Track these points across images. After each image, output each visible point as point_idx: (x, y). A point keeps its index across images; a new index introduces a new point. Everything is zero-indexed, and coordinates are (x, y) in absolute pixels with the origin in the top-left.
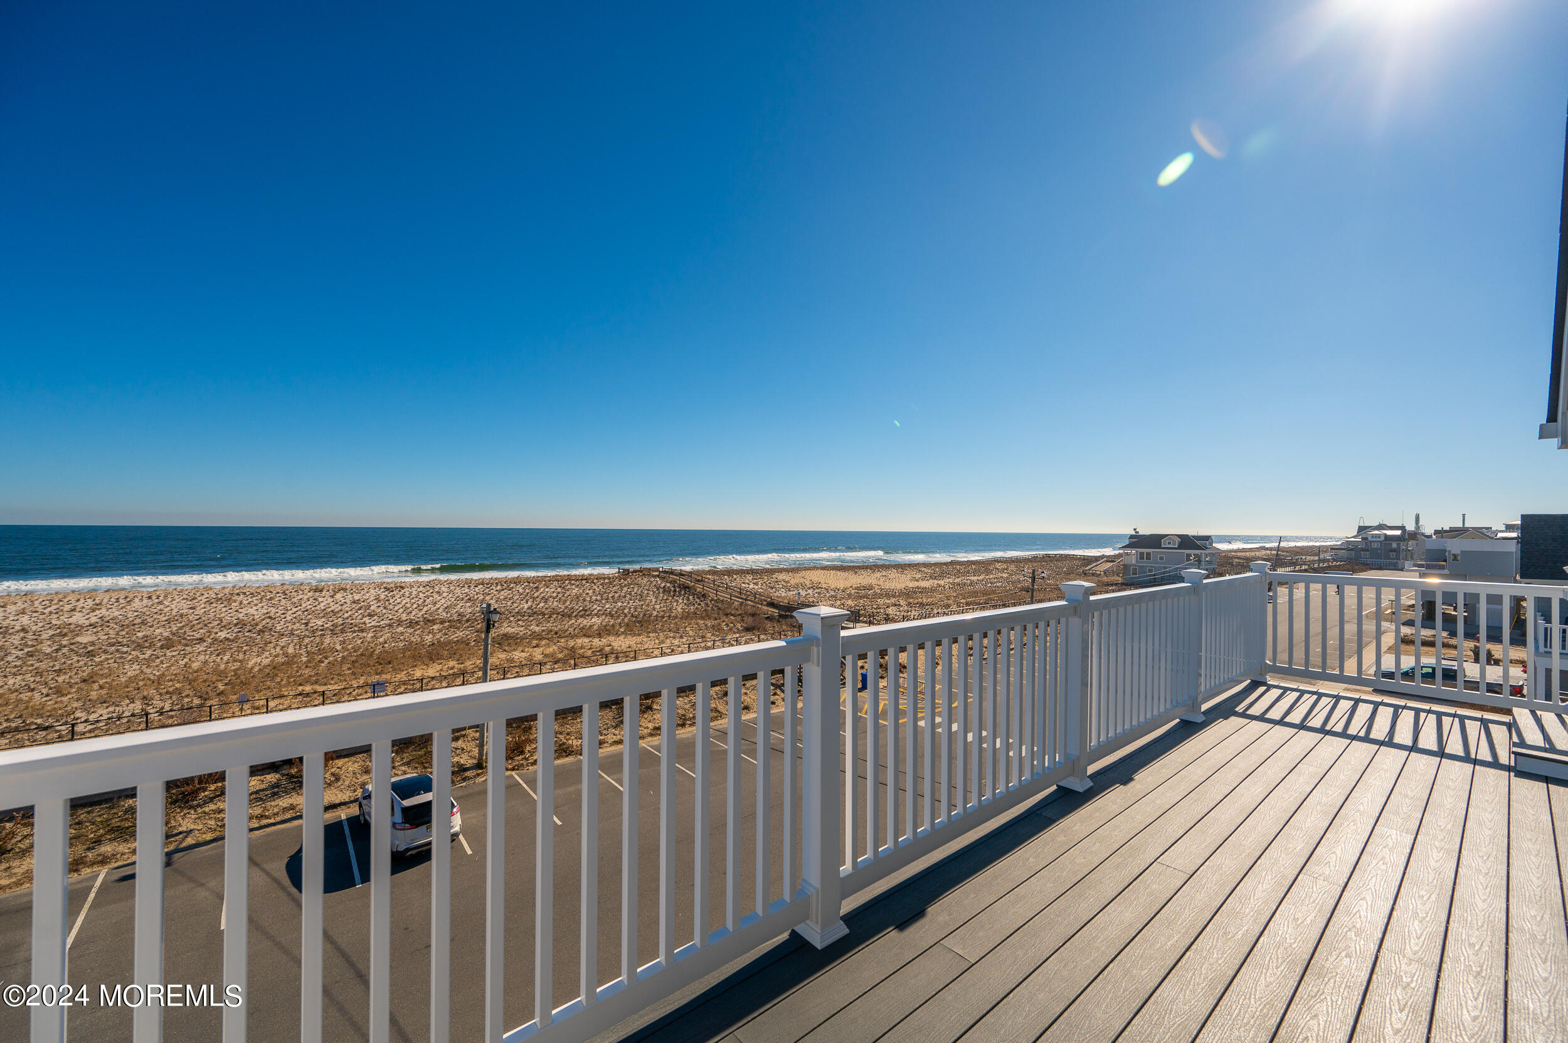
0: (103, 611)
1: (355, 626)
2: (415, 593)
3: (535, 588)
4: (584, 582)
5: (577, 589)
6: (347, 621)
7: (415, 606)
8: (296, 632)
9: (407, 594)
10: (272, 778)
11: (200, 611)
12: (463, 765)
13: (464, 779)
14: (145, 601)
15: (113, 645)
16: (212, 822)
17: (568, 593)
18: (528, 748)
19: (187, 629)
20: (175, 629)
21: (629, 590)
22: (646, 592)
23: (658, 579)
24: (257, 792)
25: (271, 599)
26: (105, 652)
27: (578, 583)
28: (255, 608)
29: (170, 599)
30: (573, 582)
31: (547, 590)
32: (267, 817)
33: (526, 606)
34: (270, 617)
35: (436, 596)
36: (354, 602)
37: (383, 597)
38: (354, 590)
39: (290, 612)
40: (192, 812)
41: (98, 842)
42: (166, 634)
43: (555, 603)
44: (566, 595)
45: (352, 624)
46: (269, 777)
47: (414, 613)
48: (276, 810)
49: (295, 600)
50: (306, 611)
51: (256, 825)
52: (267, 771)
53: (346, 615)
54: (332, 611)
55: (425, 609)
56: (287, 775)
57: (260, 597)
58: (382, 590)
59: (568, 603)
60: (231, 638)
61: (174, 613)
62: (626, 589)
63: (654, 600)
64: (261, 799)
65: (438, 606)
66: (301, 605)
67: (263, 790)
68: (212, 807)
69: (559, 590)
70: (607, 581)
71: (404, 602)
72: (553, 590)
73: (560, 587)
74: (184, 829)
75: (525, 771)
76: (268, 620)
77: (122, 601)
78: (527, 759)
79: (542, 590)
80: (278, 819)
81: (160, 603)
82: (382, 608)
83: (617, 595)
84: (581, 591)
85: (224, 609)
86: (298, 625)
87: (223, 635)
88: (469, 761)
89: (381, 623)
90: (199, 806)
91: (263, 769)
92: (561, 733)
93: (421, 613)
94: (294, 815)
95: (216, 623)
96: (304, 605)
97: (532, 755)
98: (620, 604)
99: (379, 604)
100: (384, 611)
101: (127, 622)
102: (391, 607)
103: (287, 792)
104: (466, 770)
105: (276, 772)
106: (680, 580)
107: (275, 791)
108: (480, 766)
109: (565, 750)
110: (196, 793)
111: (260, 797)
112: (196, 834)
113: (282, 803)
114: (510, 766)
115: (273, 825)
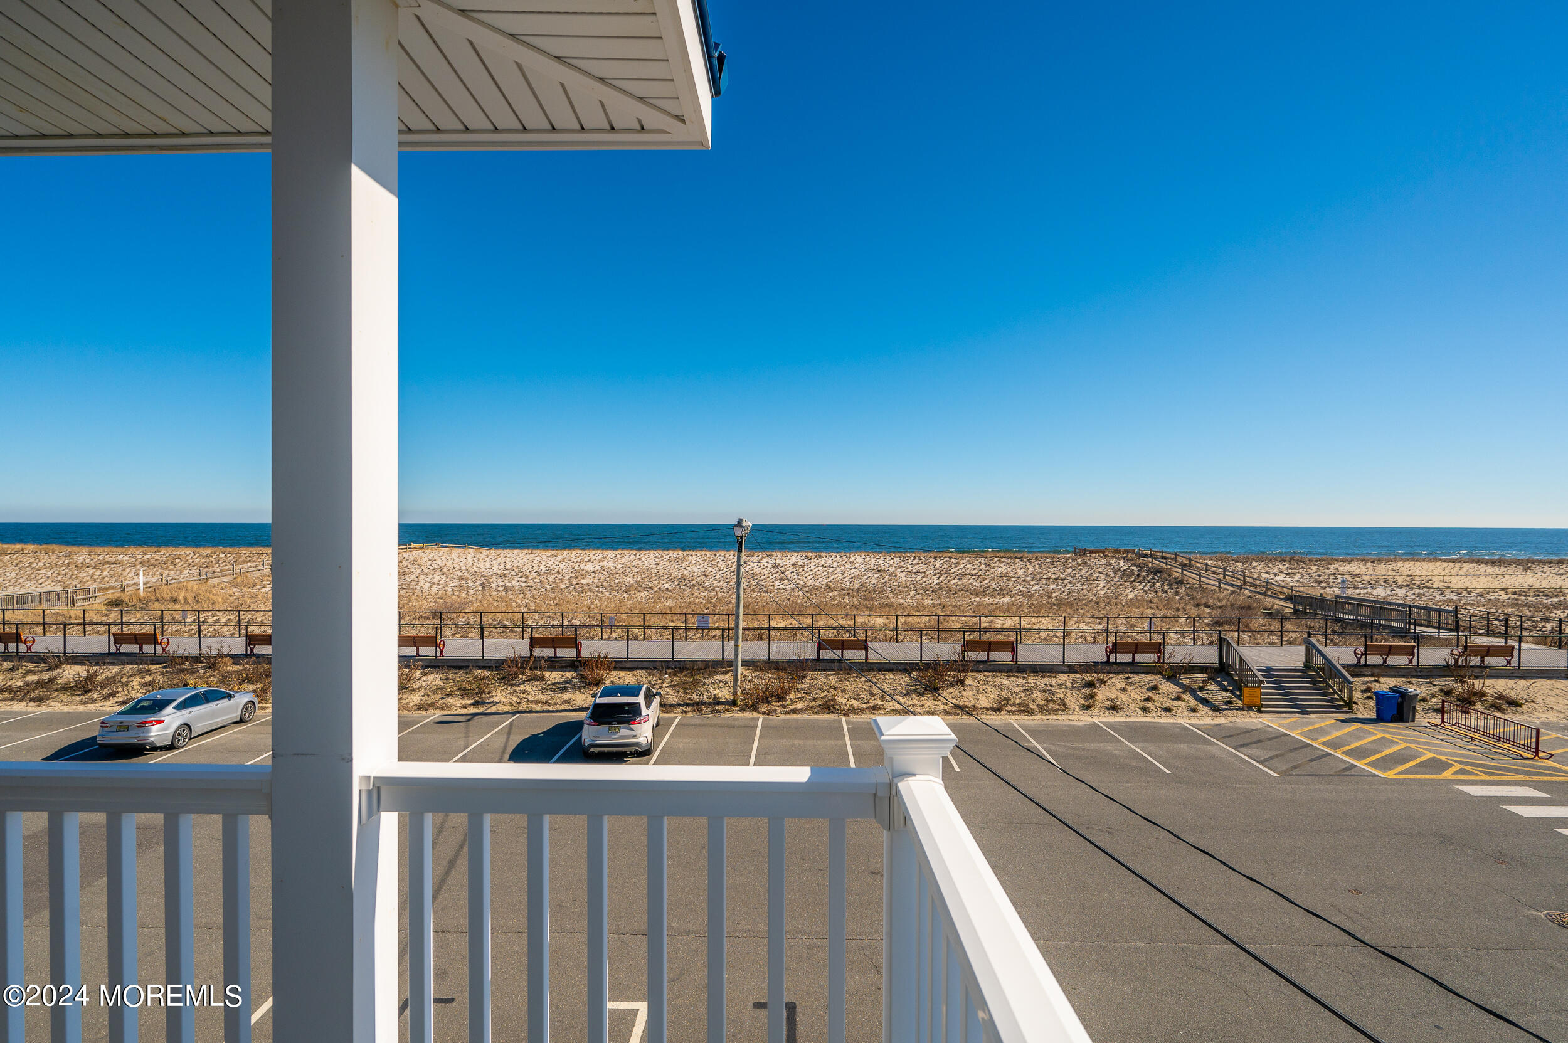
0: (605, 563)
1: (765, 587)
2: (830, 562)
3: (956, 563)
4: (1017, 560)
5: (1005, 567)
6: (760, 583)
7: (825, 573)
8: (716, 589)
9: (822, 563)
10: (570, 675)
11: (660, 567)
12: (719, 698)
13: (712, 712)
14: (632, 557)
15: (598, 587)
16: (515, 699)
17: (992, 571)
18: (792, 695)
19: (646, 580)
20: (639, 578)
21: (1074, 572)
22: (1097, 575)
23: (1122, 561)
24: (553, 684)
25: (713, 560)
26: (591, 591)
27: (1010, 560)
28: (698, 567)
29: (646, 557)
30: (1003, 559)
31: (968, 566)
32: (549, 705)
33: (936, 581)
34: (705, 575)
35: (848, 566)
36: (774, 567)
37: (800, 563)
38: (779, 556)
39: (721, 572)
40: (509, 689)
41: (449, 695)
42: (632, 582)
43: (971, 581)
44: (988, 573)
45: (763, 585)
47: (820, 580)
48: (558, 701)
49: (730, 563)
50: (732, 572)
51: (538, 709)
52: (569, 669)
53: (763, 577)
55: (833, 577)
56: (581, 675)
57: (706, 558)
58: (801, 558)
59: (987, 581)
60: (670, 588)
61: (644, 567)
62: (1070, 570)
63: (1102, 584)
64: (554, 691)
65: (845, 575)
67: (558, 683)
68: (522, 687)
69: (983, 567)
70: (1049, 560)
71: (817, 569)
72: (975, 566)
73: (985, 564)
74: (496, 699)
75: (775, 717)
76: (702, 577)
77: (618, 556)
79: (962, 566)
80: (555, 708)
81: (640, 559)
82: (794, 574)
83: (1054, 577)
84: (1010, 570)
85: (677, 566)
86: (722, 582)
87: (666, 586)
88: (727, 697)
89: (787, 587)
90: (516, 685)
91: (566, 667)
92: (835, 689)
93: (827, 581)
94: (566, 708)
95: (667, 576)
96: (731, 567)
97: (791, 704)
98: (1052, 587)
99: (794, 570)
100: (796, 576)
101: (614, 572)
102: (803, 573)
103: (573, 689)
104: (719, 703)
105: (575, 671)
106: (1152, 563)
107: (566, 686)
108: (734, 703)
109: (830, 707)
110: (517, 675)
111: (555, 688)
112: (500, 705)
113: (566, 696)
114: (763, 710)
115: (549, 711)
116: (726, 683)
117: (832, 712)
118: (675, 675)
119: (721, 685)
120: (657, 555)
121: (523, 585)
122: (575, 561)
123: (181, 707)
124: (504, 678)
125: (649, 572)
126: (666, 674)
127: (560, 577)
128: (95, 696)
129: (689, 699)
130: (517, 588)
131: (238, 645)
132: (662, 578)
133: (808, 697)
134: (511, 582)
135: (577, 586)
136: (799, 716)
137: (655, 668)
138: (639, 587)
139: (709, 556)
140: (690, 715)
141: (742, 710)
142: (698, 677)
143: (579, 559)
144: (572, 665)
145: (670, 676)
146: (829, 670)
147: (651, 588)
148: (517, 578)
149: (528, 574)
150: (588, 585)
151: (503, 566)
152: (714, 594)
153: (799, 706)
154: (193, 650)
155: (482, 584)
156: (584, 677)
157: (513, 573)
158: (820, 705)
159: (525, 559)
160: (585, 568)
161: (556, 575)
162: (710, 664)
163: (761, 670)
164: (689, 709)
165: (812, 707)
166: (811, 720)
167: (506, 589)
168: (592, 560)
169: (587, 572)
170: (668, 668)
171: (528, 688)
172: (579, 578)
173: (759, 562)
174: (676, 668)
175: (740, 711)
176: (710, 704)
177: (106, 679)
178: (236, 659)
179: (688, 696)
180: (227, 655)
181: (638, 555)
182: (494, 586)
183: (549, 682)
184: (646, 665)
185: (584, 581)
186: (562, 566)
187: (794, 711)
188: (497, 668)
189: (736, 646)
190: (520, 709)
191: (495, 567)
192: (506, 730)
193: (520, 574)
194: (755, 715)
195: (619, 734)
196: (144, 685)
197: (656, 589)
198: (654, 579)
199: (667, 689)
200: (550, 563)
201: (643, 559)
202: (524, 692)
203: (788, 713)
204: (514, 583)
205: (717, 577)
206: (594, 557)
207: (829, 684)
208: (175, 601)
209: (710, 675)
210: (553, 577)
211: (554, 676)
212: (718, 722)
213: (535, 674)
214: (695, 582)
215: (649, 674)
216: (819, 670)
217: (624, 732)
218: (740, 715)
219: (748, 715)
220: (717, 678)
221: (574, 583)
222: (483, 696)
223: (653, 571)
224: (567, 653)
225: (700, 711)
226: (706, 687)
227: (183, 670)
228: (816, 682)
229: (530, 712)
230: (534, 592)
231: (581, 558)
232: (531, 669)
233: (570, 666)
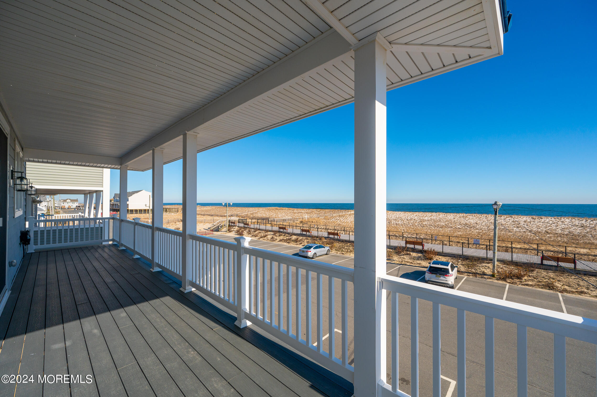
0: (432, 217)
1: (508, 230)
10: (420, 255)
11: (456, 219)
12: (485, 273)
13: (482, 278)
14: (443, 215)
15: (430, 225)
16: (400, 260)
18: (526, 278)
19: (449, 224)
20: (446, 223)
24: (414, 257)
26: (427, 227)
28: (473, 220)
32: (413, 264)
34: (477, 223)
36: (513, 222)
38: (516, 217)
42: (443, 224)
45: (507, 229)
46: (419, 254)
48: (416, 263)
49: (489, 219)
50: (491, 223)
51: (409, 264)
52: (419, 253)
53: (506, 226)
54: (501, 224)
57: (477, 217)
58: (529, 219)
60: (460, 227)
61: (449, 219)
64: (414, 259)
66: (490, 221)
67: (416, 257)
68: (403, 256)
74: (394, 259)
75: (516, 286)
76: (475, 224)
77: (438, 215)
78: (521, 282)
80: (414, 265)
81: (447, 216)
85: (463, 220)
86: (485, 227)
87: (458, 227)
88: (489, 273)
89: (521, 231)
90: (401, 255)
91: (419, 252)
92: (553, 279)
93: (546, 229)
94: (419, 266)
95: (459, 223)
96: (491, 221)
97: (526, 282)
99: (525, 223)
101: (436, 220)
103: (421, 260)
104: (485, 275)
105: (422, 254)
107: (418, 258)
108: (493, 276)
109: (550, 286)
110: (401, 252)
111: (414, 258)
112: (396, 261)
113: (418, 262)
114: (509, 281)
115: (412, 266)
116: (489, 267)
117: (551, 289)
118: (464, 261)
119: (486, 267)
120: (454, 215)
121: (402, 223)
122: (421, 216)
123: (314, 248)
124: (397, 253)
125: (451, 221)
126: (460, 260)
127: (415, 221)
128: (298, 243)
129: (470, 271)
130: (400, 224)
131: (326, 235)
132: (456, 224)
133: (535, 280)
134: (398, 222)
135: (421, 225)
136: (530, 288)
137: (455, 257)
138: (447, 226)
139: (478, 216)
140: (471, 277)
141: (497, 279)
142: (474, 263)
143: (422, 216)
144: (421, 252)
145: (461, 261)
146: (549, 270)
147: (452, 227)
148: (400, 221)
149: (404, 220)
150: (426, 224)
151: (395, 217)
152: (481, 231)
153: (530, 283)
154: (317, 235)
155: (389, 222)
156: (425, 256)
157: (399, 219)
158: (544, 285)
159: (403, 215)
160: (425, 219)
161: (414, 220)
162: (480, 259)
163: (507, 264)
164: (471, 275)
165: (538, 285)
166: (538, 291)
167: (397, 224)
168: (427, 216)
169: (425, 220)
170: (461, 258)
171: (405, 257)
172: (422, 222)
173: (504, 219)
174: (464, 258)
175: (496, 280)
176: (481, 274)
177: (300, 240)
178: (326, 238)
179: (470, 270)
180: (324, 237)
181: (446, 215)
182: (392, 223)
183: (412, 256)
184: (451, 255)
185: (424, 223)
186: (416, 217)
187: (527, 285)
188: (395, 249)
189: (494, 253)
190: (402, 263)
191: (393, 217)
192: (398, 269)
193: (401, 220)
194: (504, 283)
195: (440, 279)
196: (307, 242)
197: (454, 228)
198: (453, 224)
199: (460, 266)
200: (412, 216)
201: (448, 216)
202: (404, 258)
203: (522, 285)
204: (399, 222)
205: (483, 224)
206: (428, 215)
207: (549, 277)
208: (313, 222)
209: (481, 263)
210: (413, 221)
211: (414, 254)
212: (486, 282)
213: (407, 253)
214: (472, 226)
215: (452, 259)
216: (543, 269)
217: (442, 278)
218: (496, 281)
219: (500, 282)
220: (484, 264)
221: (420, 223)
222: (390, 257)
223: (452, 221)
224: (419, 247)
225: (476, 276)
226: (478, 267)
227: (315, 239)
228: (541, 274)
229: (406, 265)
230: (406, 226)
231: (423, 215)
232: (406, 251)
233: (420, 252)
